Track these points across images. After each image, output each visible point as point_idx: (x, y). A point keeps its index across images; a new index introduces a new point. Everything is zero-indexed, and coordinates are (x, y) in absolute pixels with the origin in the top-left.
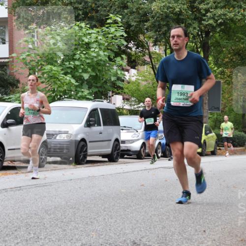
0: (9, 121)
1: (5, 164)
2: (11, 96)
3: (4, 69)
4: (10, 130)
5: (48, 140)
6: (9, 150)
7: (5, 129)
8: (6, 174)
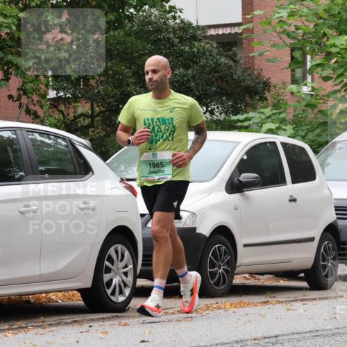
0: (245, 177)
1: (238, 280)
2: (251, 114)
3: (231, 53)
4: (247, 198)
5: (340, 223)
6: (245, 246)
7: (236, 196)
8: (241, 305)
